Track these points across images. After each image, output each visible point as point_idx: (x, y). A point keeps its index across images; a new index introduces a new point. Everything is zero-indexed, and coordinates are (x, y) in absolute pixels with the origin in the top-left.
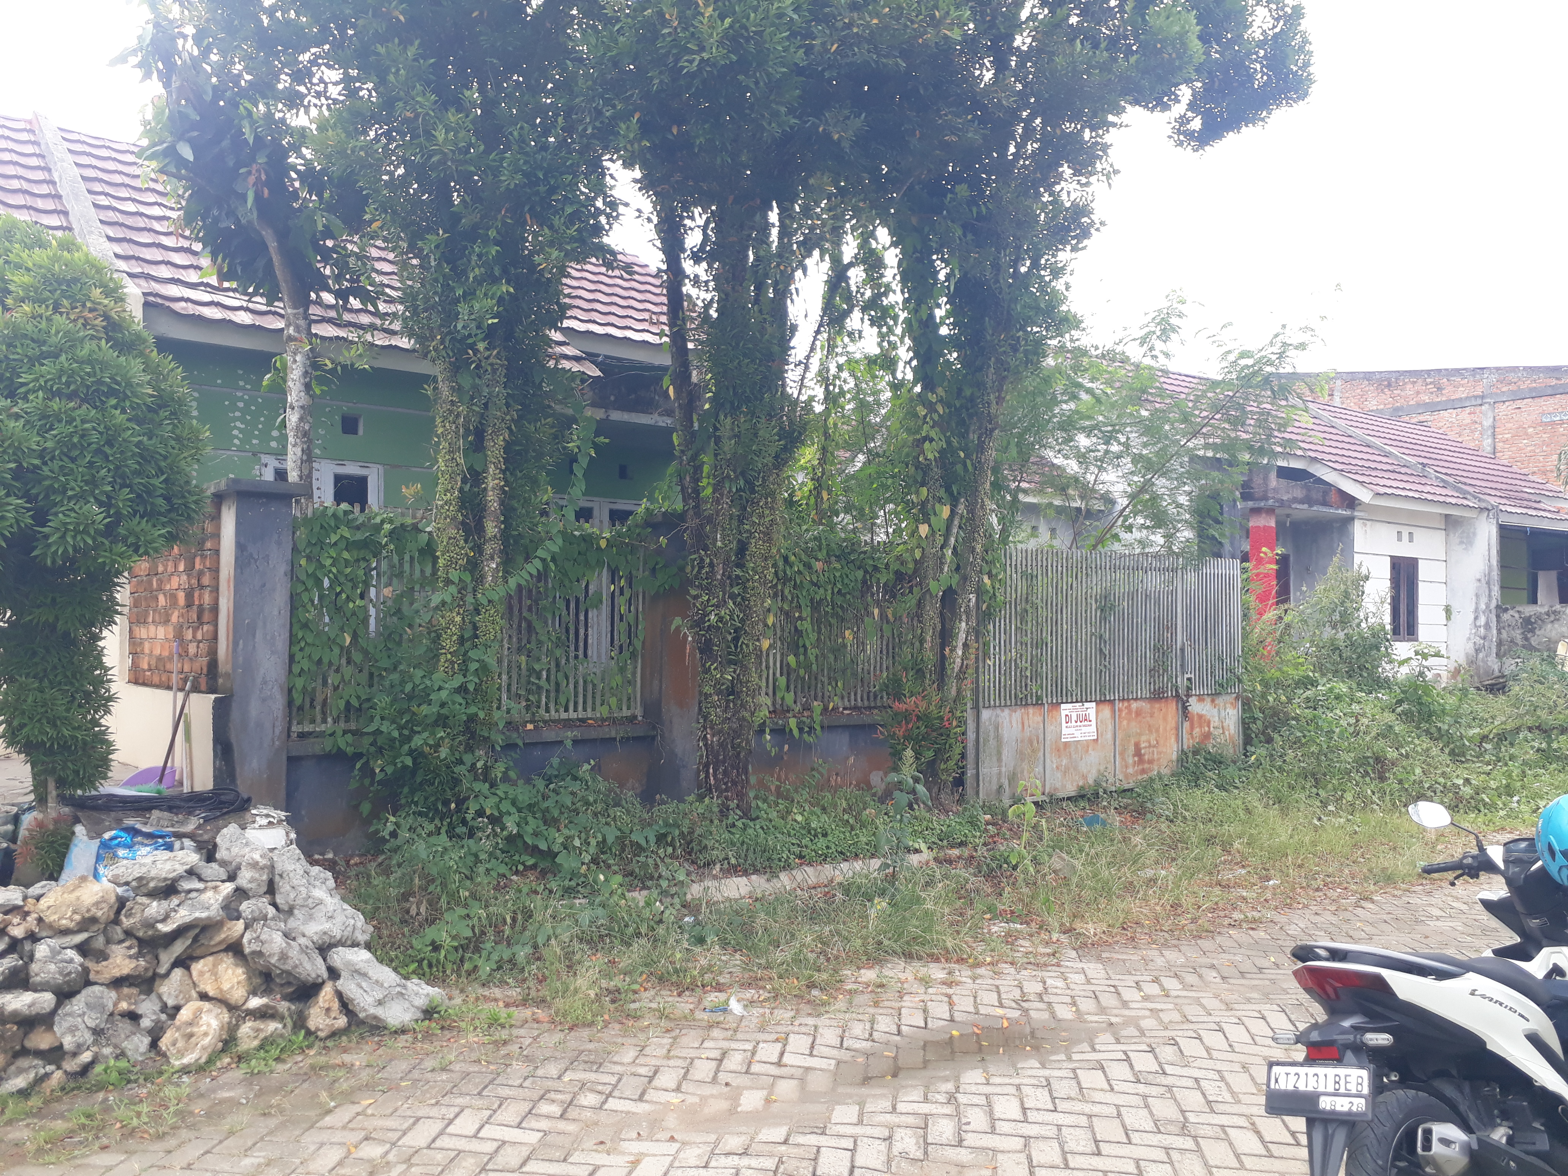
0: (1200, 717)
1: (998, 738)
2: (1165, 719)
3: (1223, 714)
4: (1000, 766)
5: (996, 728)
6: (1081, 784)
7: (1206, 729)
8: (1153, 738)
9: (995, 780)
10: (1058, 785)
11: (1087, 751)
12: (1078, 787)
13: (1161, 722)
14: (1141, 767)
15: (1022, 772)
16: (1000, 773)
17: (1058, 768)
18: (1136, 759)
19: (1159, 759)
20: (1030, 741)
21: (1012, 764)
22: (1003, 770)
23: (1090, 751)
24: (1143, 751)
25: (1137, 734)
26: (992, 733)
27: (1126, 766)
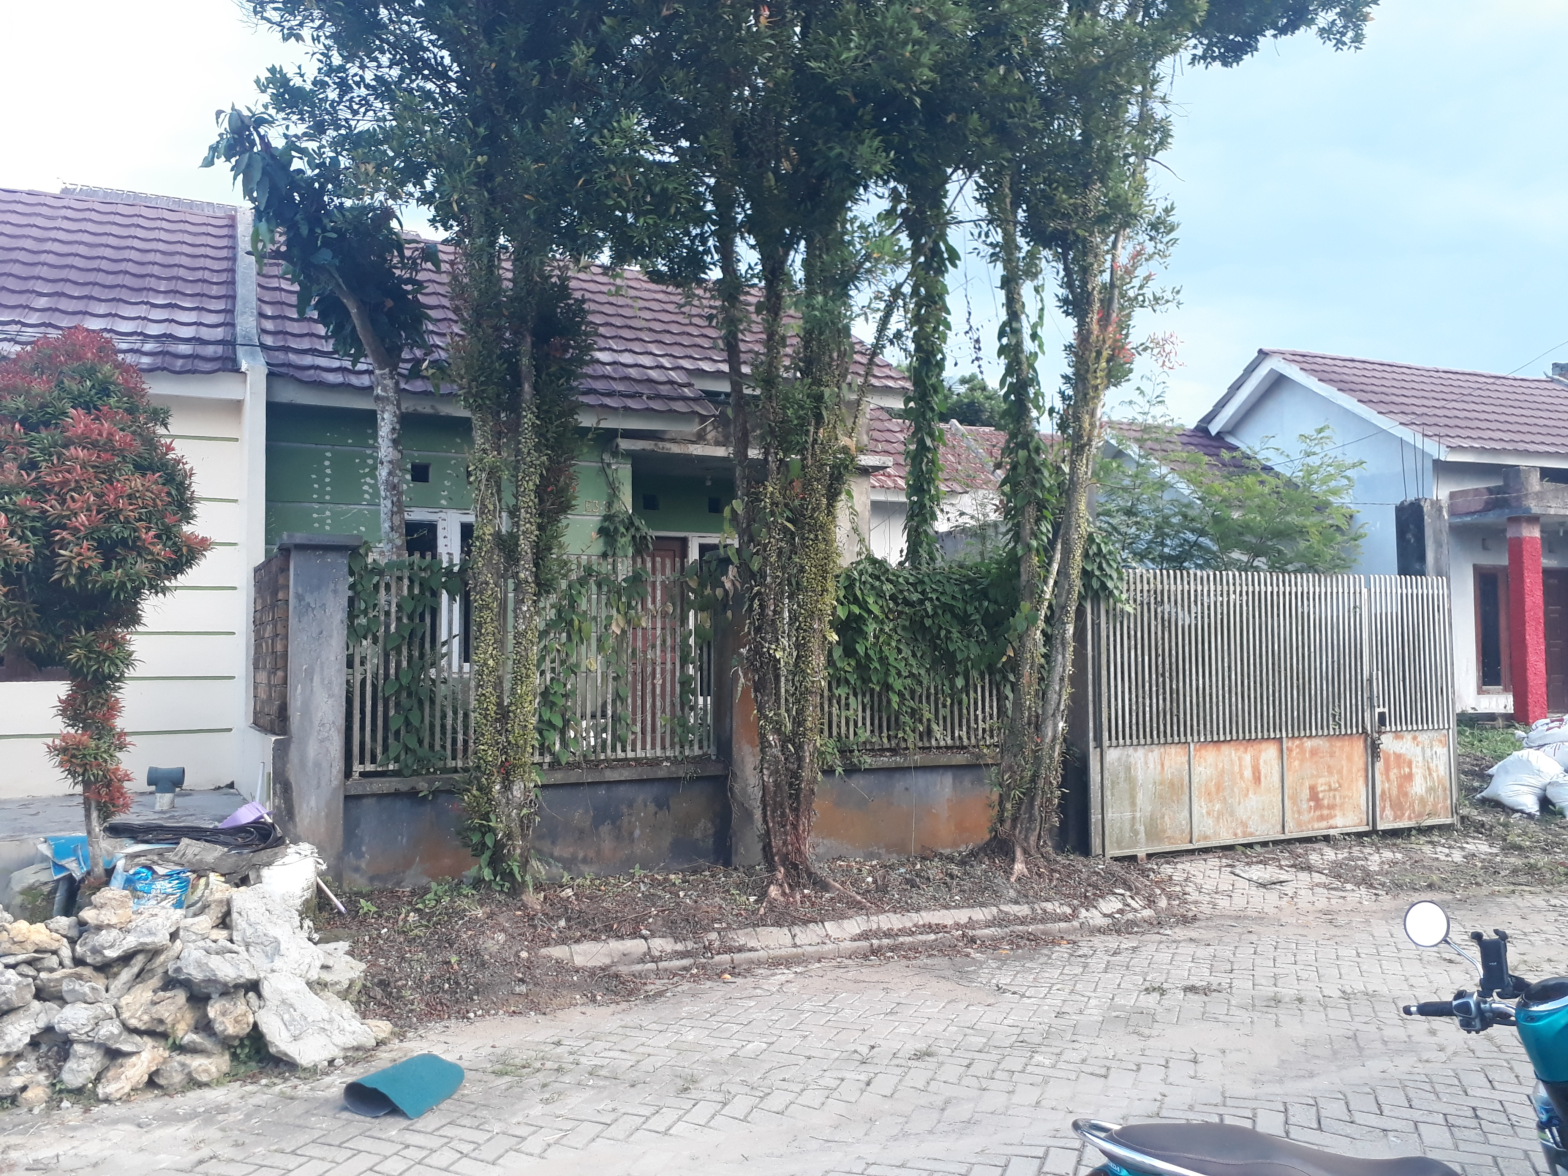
0: (1398, 757)
1: (1131, 780)
2: (1350, 759)
3: (1428, 753)
4: (1134, 811)
5: (1128, 769)
6: (1239, 832)
7: (1407, 770)
8: (1334, 781)
9: (1127, 826)
10: (1210, 832)
11: (1247, 795)
12: (1236, 835)
13: (1344, 762)
14: (1318, 813)
15: (1163, 817)
16: (1134, 818)
17: (1208, 813)
18: (1312, 804)
19: (1342, 805)
20: (1172, 784)
21: (1149, 809)
22: (1138, 815)
23: (1251, 795)
24: (1321, 796)
25: (1312, 776)
26: (1122, 775)
27: (1299, 812)
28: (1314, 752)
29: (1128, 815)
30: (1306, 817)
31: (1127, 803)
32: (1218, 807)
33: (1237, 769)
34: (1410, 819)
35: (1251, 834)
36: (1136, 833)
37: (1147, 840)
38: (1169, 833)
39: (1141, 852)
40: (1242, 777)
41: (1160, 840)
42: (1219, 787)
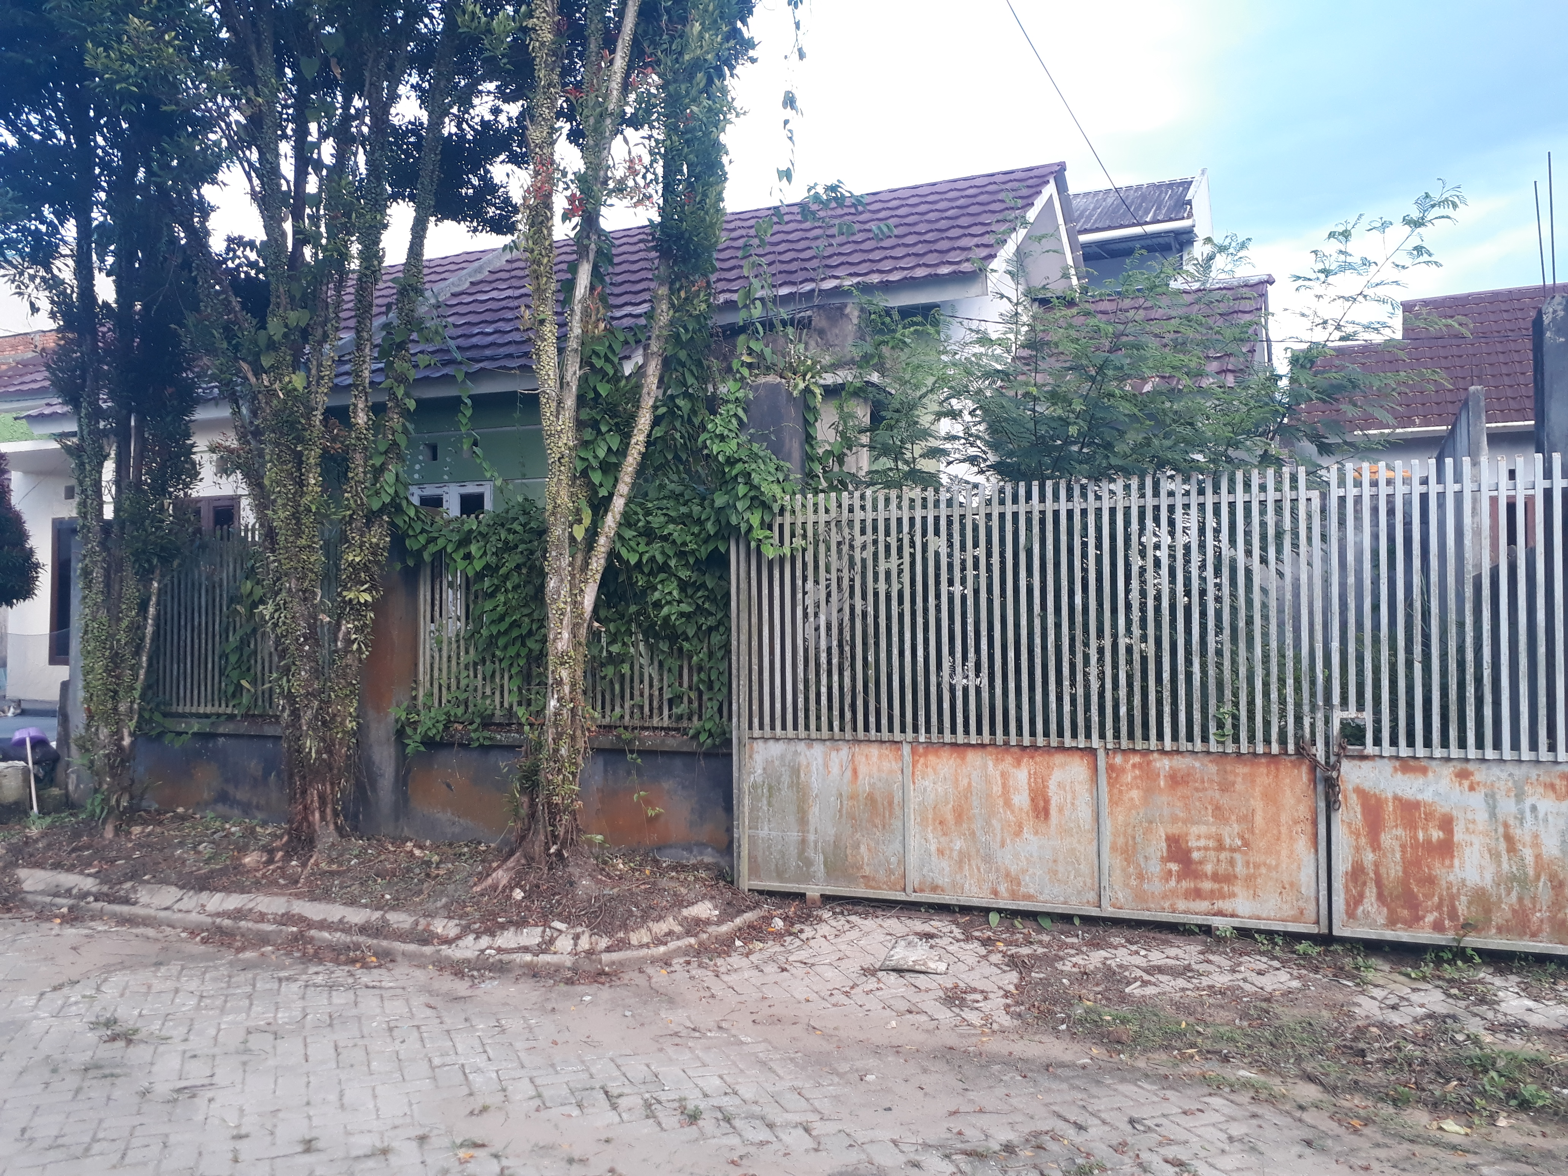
0: (1409, 806)
1: (800, 788)
3: (1509, 806)
4: (805, 831)
5: (795, 771)
6: (1002, 889)
7: (1436, 835)
8: (1231, 834)
9: (793, 851)
10: (943, 881)
11: (1018, 833)
12: (996, 893)
13: (1258, 804)
14: (1185, 884)
15: (857, 846)
16: (804, 841)
17: (941, 852)
18: (1174, 867)
19: (1250, 879)
20: (871, 799)
21: (832, 831)
22: (811, 837)
23: (1027, 833)
24: (1195, 855)
25: (1174, 819)
26: (786, 779)
27: (1141, 877)
28: (1176, 780)
29: (794, 835)
30: (1156, 887)
31: (792, 819)
32: (958, 844)
33: (997, 789)
34: (1438, 927)
35: (1028, 897)
36: (809, 863)
37: (828, 873)
38: (867, 871)
39: (813, 891)
40: (1008, 803)
41: (851, 879)
42: (960, 815)
